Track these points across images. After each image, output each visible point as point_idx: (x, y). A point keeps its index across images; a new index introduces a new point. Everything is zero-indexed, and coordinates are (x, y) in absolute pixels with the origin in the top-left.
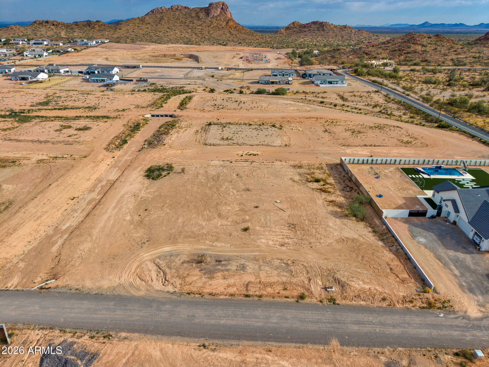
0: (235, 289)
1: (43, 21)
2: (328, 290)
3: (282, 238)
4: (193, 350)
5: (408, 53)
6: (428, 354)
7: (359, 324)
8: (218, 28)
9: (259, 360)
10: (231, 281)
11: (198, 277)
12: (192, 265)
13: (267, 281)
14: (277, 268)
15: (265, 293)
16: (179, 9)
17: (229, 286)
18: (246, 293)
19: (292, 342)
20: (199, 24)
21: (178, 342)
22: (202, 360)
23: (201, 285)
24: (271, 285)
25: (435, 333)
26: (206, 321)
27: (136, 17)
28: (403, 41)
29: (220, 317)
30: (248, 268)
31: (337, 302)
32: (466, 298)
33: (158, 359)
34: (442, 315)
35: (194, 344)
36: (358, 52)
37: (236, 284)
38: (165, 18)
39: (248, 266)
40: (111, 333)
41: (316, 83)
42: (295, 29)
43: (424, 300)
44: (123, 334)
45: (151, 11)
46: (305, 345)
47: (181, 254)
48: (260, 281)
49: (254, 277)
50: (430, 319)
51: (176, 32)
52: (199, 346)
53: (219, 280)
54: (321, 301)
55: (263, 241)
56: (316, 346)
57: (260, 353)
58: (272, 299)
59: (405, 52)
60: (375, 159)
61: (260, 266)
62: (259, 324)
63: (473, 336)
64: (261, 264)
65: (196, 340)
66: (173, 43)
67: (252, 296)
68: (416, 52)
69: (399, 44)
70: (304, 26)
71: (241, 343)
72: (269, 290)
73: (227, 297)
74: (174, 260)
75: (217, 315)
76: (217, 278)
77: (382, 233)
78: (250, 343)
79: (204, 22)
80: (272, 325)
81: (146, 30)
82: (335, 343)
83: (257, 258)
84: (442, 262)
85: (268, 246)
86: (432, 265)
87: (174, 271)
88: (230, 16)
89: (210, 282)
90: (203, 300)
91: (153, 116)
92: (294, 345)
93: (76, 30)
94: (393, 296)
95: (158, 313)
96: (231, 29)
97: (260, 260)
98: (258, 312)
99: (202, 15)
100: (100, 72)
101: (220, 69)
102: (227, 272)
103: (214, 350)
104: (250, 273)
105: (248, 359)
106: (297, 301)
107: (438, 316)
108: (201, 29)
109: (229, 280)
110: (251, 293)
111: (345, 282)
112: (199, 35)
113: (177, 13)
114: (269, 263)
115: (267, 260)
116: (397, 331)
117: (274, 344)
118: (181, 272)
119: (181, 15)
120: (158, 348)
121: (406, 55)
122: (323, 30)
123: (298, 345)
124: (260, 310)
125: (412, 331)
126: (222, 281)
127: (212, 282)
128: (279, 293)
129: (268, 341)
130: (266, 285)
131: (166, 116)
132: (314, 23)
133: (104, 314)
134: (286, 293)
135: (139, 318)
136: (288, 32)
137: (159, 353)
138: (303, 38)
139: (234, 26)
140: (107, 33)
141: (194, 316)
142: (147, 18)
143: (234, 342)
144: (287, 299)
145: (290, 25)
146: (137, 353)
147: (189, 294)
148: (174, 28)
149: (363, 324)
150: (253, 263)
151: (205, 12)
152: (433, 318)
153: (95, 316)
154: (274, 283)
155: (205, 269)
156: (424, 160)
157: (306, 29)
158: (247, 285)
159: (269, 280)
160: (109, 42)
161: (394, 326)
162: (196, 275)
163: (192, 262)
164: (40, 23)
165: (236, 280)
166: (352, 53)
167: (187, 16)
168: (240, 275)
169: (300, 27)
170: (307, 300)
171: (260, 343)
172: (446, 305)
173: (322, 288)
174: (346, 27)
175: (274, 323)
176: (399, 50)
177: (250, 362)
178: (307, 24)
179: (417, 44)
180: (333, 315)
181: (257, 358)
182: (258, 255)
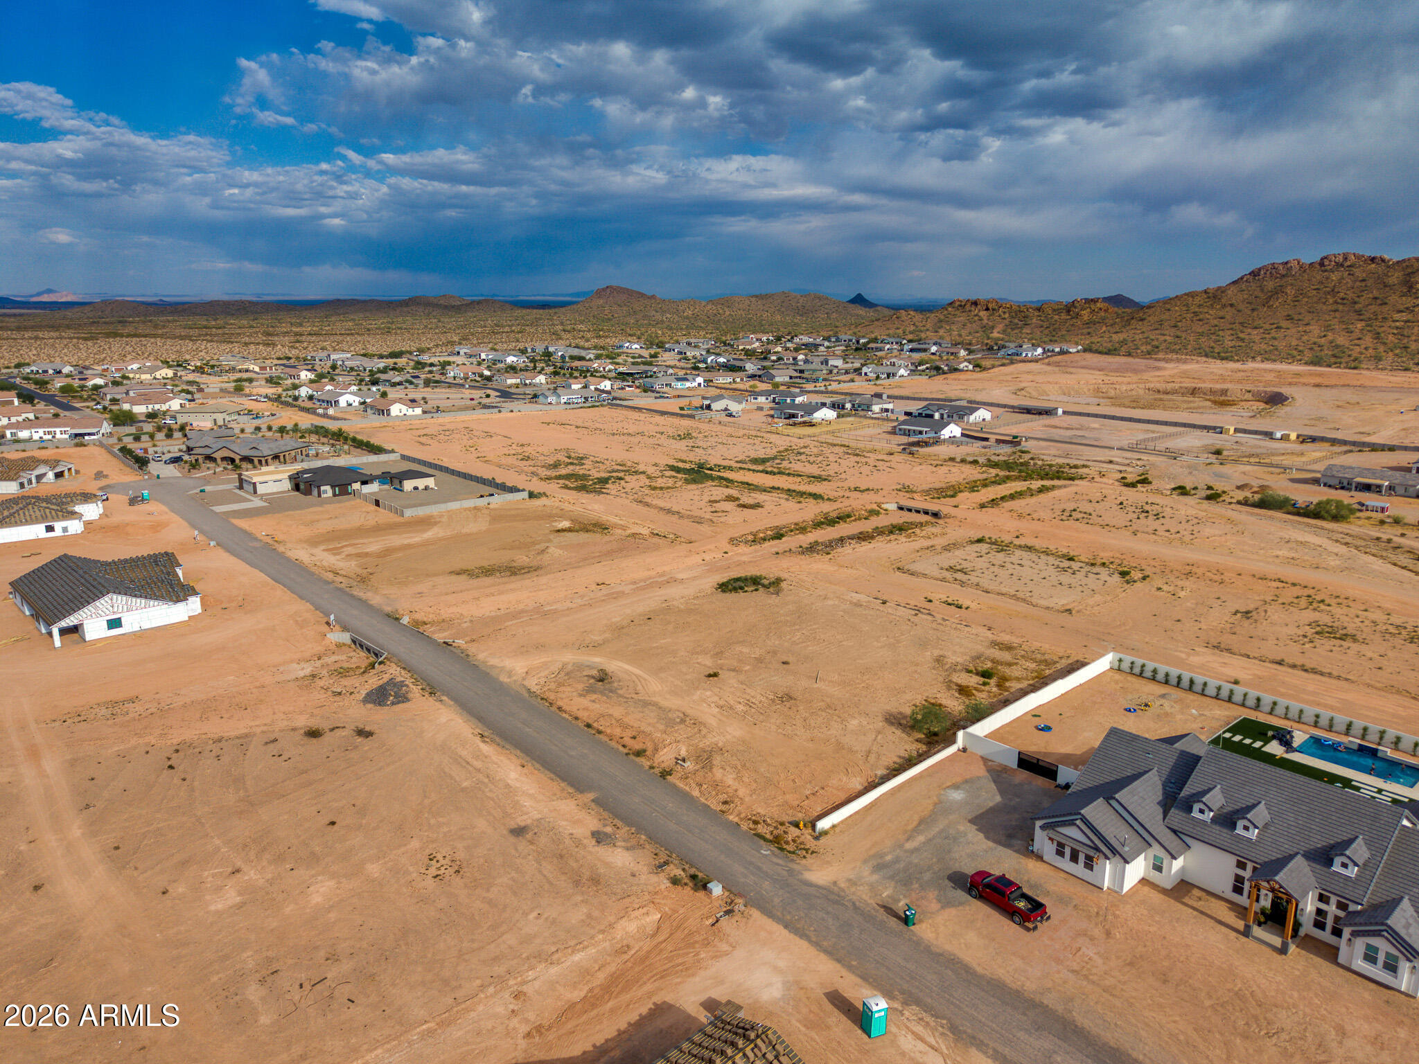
11: (574, 690)
16: (1347, 264)
23: (564, 696)
24: (626, 727)
27: (1200, 288)
32: (851, 866)
34: (765, 853)
38: (1288, 289)
43: (778, 832)
45: (1252, 273)
49: (623, 713)
50: (741, 845)
52: (479, 734)
54: (652, 767)
63: (756, 883)
72: (617, 730)
91: (901, 508)
93: (1034, 320)
94: (745, 806)
100: (945, 416)
107: (757, 850)
108: (1406, 322)
113: (1335, 277)
114: (664, 711)
119: (1347, 280)
127: (578, 699)
130: (621, 725)
131: (926, 513)
134: (629, 742)
140: (1104, 329)
142: (1232, 291)
144: (621, 748)
147: (543, 699)
152: (745, 846)
160: (1080, 350)
164: (960, 306)
170: (640, 759)
172: (799, 852)
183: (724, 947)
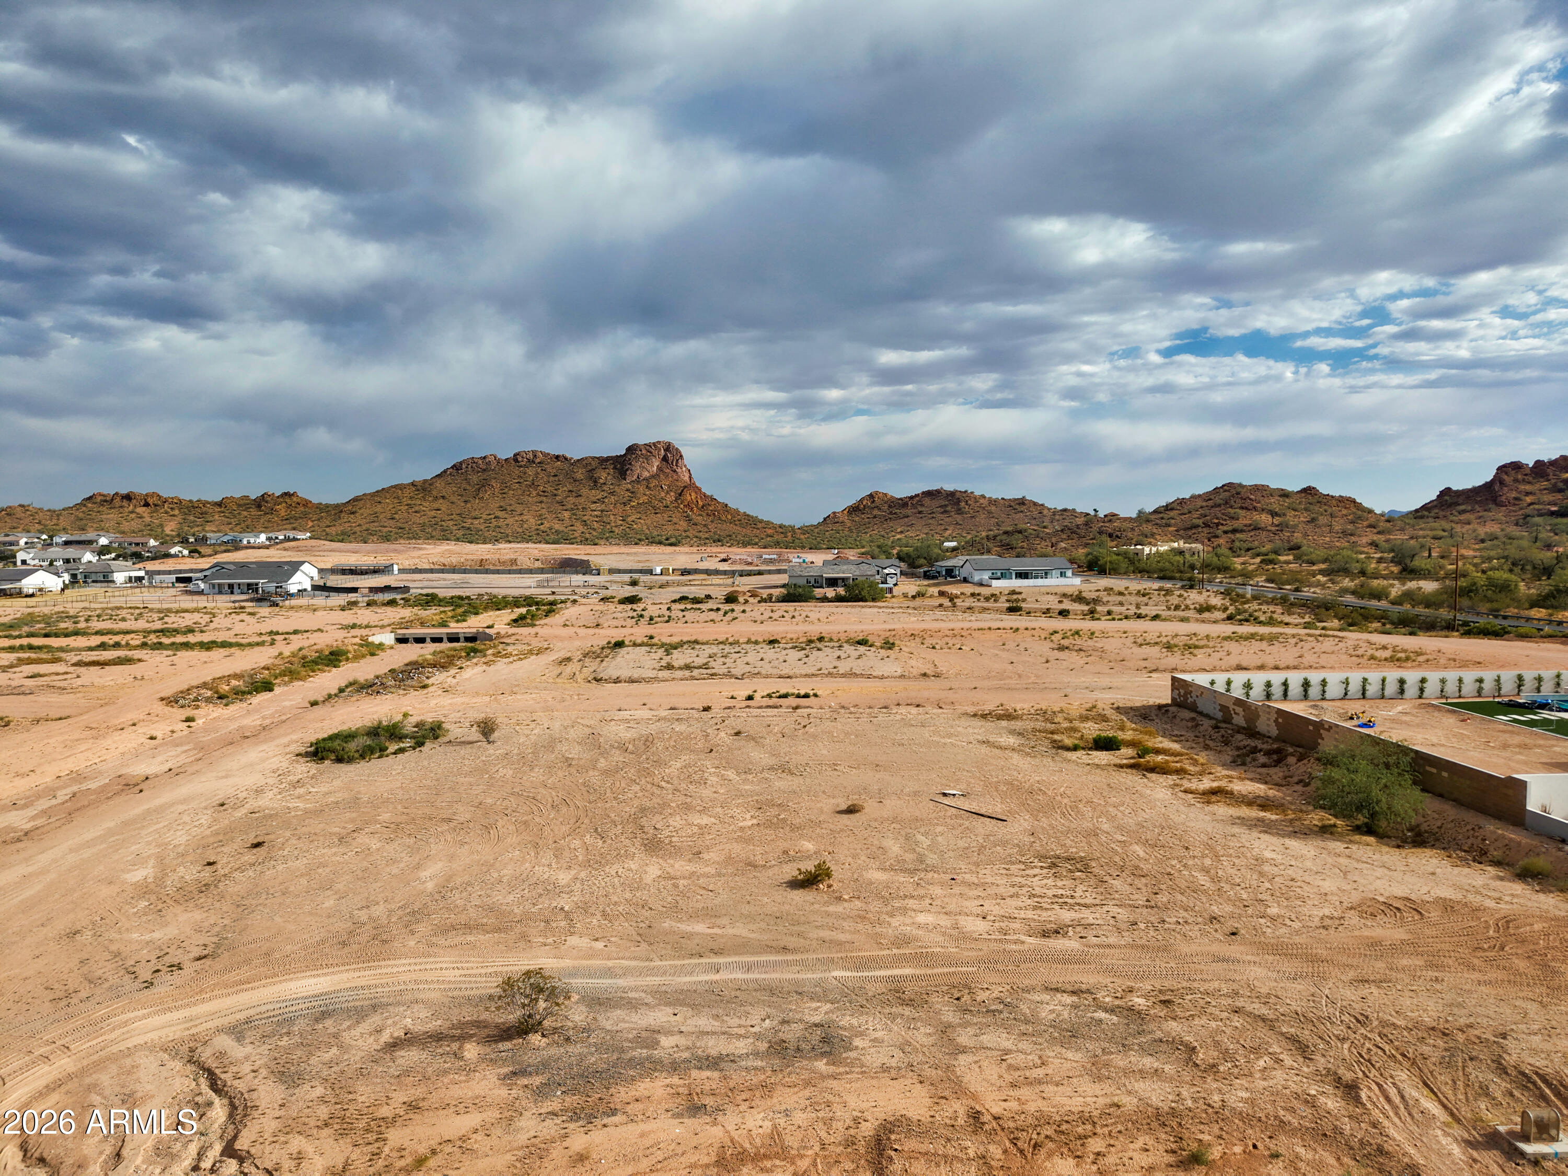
1: (117, 494)
2: (1530, 1148)
3: (1035, 908)
5: (1234, 531)
8: (653, 507)
10: (749, 1123)
12: (457, 1056)
13: (1032, 1107)
14: (1070, 1035)
16: (538, 460)
20: (594, 499)
24: (1067, 1135)
27: (407, 481)
28: (1210, 503)
30: (857, 1042)
36: (1082, 532)
37: (792, 1141)
38: (493, 483)
39: (862, 1034)
41: (976, 578)
42: (876, 512)
45: (453, 467)
47: (399, 1004)
48: (975, 1116)
49: (920, 1092)
51: (525, 518)
53: (651, 1125)
55: (922, 918)
59: (1225, 528)
60: (1315, 677)
61: (945, 1030)
64: (949, 1016)
66: (510, 542)
68: (1256, 528)
69: (1201, 511)
70: (904, 503)
74: (336, 1036)
76: (632, 1108)
79: (612, 493)
81: (433, 513)
83: (910, 990)
85: (962, 937)
87: (319, 1091)
88: (687, 478)
89: (578, 1141)
91: (402, 640)
93: (216, 517)
96: (692, 510)
97: (934, 999)
99: (603, 475)
101: (658, 571)
102: (716, 1074)
104: (885, 1069)
108: (602, 511)
109: (730, 1120)
112: (596, 525)
113: (531, 472)
114: (1000, 1013)
115: (982, 996)
118: (364, 1094)
119: (541, 475)
121: (1230, 535)
122: (960, 511)
126: (673, 1129)
127: (598, 1136)
130: (1028, 1138)
131: (454, 639)
132: (929, 494)
136: (857, 519)
138: (902, 532)
139: (701, 503)
140: (310, 524)
142: (439, 484)
145: (861, 500)
148: (519, 509)
150: (892, 1017)
151: (615, 468)
155: (545, 1065)
156: (1520, 678)
157: (909, 511)
158: (880, 1145)
159: (1041, 1104)
160: (311, 538)
162: (478, 1103)
163: (463, 1038)
164: (106, 501)
165: (787, 1113)
166: (1064, 536)
167: (561, 478)
168: (808, 1083)
169: (890, 506)
174: (1023, 504)
176: (1206, 525)
178: (911, 498)
179: (1255, 508)
182: (918, 978)
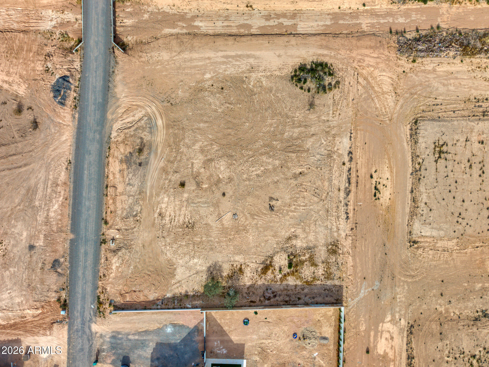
0: (112, 178)
3: (170, 215)
4: (66, 157)
6: (65, 285)
7: (85, 254)
9: (58, 194)
10: (118, 176)
11: (123, 152)
12: (137, 146)
14: (131, 208)
15: (109, 199)
17: (114, 174)
18: (109, 186)
19: (72, 212)
21: (72, 148)
22: (59, 163)
23: (116, 154)
24: (114, 203)
25: (79, 296)
26: (86, 162)
29: (89, 170)
30: (131, 187)
31: (103, 245)
32: (108, 330)
33: (61, 139)
34: (92, 307)
35: (71, 157)
37: (116, 179)
39: (133, 187)
40: (78, 108)
43: (104, 301)
44: (77, 116)
46: (70, 219)
47: (152, 135)
48: (117, 196)
49: (121, 191)
50: (89, 299)
52: (70, 160)
53: (119, 167)
54: (103, 234)
55: (166, 199)
56: (69, 225)
57: (64, 194)
58: (105, 203)
61: (133, 196)
62: (84, 194)
63: (77, 317)
64: (136, 197)
65: (73, 158)
67: (107, 190)
71: (71, 183)
72: (111, 201)
73: (106, 173)
74: (145, 131)
75: (91, 168)
76: (121, 165)
77: (182, 301)
78: (72, 189)
80: (83, 202)
82: (72, 236)
83: (143, 194)
84: (142, 332)
85: (159, 203)
86: (138, 323)
87: (132, 134)
89: (117, 161)
90: (103, 158)
92: (71, 213)
94: (107, 282)
95: (92, 131)
97: (140, 196)
98: (93, 194)
103: (67, 169)
104: (126, 189)
105: (59, 187)
106: (103, 219)
107: (91, 304)
109: (118, 174)
110: (109, 189)
111: (117, 254)
114: (137, 202)
116: (80, 273)
117: (71, 202)
118: (130, 139)
120: (67, 138)
123: (70, 215)
124: (95, 195)
125: (80, 283)
126: (118, 169)
127: (118, 163)
128: (109, 207)
129: (73, 199)
130: (114, 200)
133: (91, 98)
134: (109, 213)
135: (89, 121)
137: (64, 139)
141: (90, 154)
143: (72, 180)
144: (104, 213)
146: (65, 127)
147: (109, 148)
149: (85, 256)
150: (137, 191)
152: (90, 300)
153: (90, 94)
154: (116, 205)
155: (132, 155)
158: (114, 187)
159: (118, 202)
161: (84, 274)
162: (125, 150)
163: (141, 145)
165: (119, 179)
170: (104, 226)
171: (72, 194)
172: (101, 313)
173: (113, 237)
175: (85, 203)
177: (57, 189)
180: (92, 240)
181: (60, 192)
182: (146, 195)
183: (48, 333)
